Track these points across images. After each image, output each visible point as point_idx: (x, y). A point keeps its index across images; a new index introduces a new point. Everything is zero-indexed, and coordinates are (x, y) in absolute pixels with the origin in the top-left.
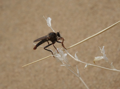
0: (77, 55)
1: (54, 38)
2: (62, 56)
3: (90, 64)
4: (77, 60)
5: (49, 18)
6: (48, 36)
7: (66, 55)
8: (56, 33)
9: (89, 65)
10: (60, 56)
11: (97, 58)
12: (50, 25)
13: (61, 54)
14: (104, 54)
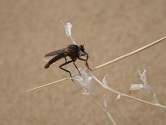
0: (106, 80)
1: (75, 52)
2: (84, 79)
3: (125, 95)
4: (106, 87)
5: (69, 24)
6: (67, 50)
7: (90, 78)
8: (79, 45)
9: (123, 96)
10: (82, 80)
11: (134, 87)
12: (70, 34)
13: (83, 78)
14: (144, 81)
